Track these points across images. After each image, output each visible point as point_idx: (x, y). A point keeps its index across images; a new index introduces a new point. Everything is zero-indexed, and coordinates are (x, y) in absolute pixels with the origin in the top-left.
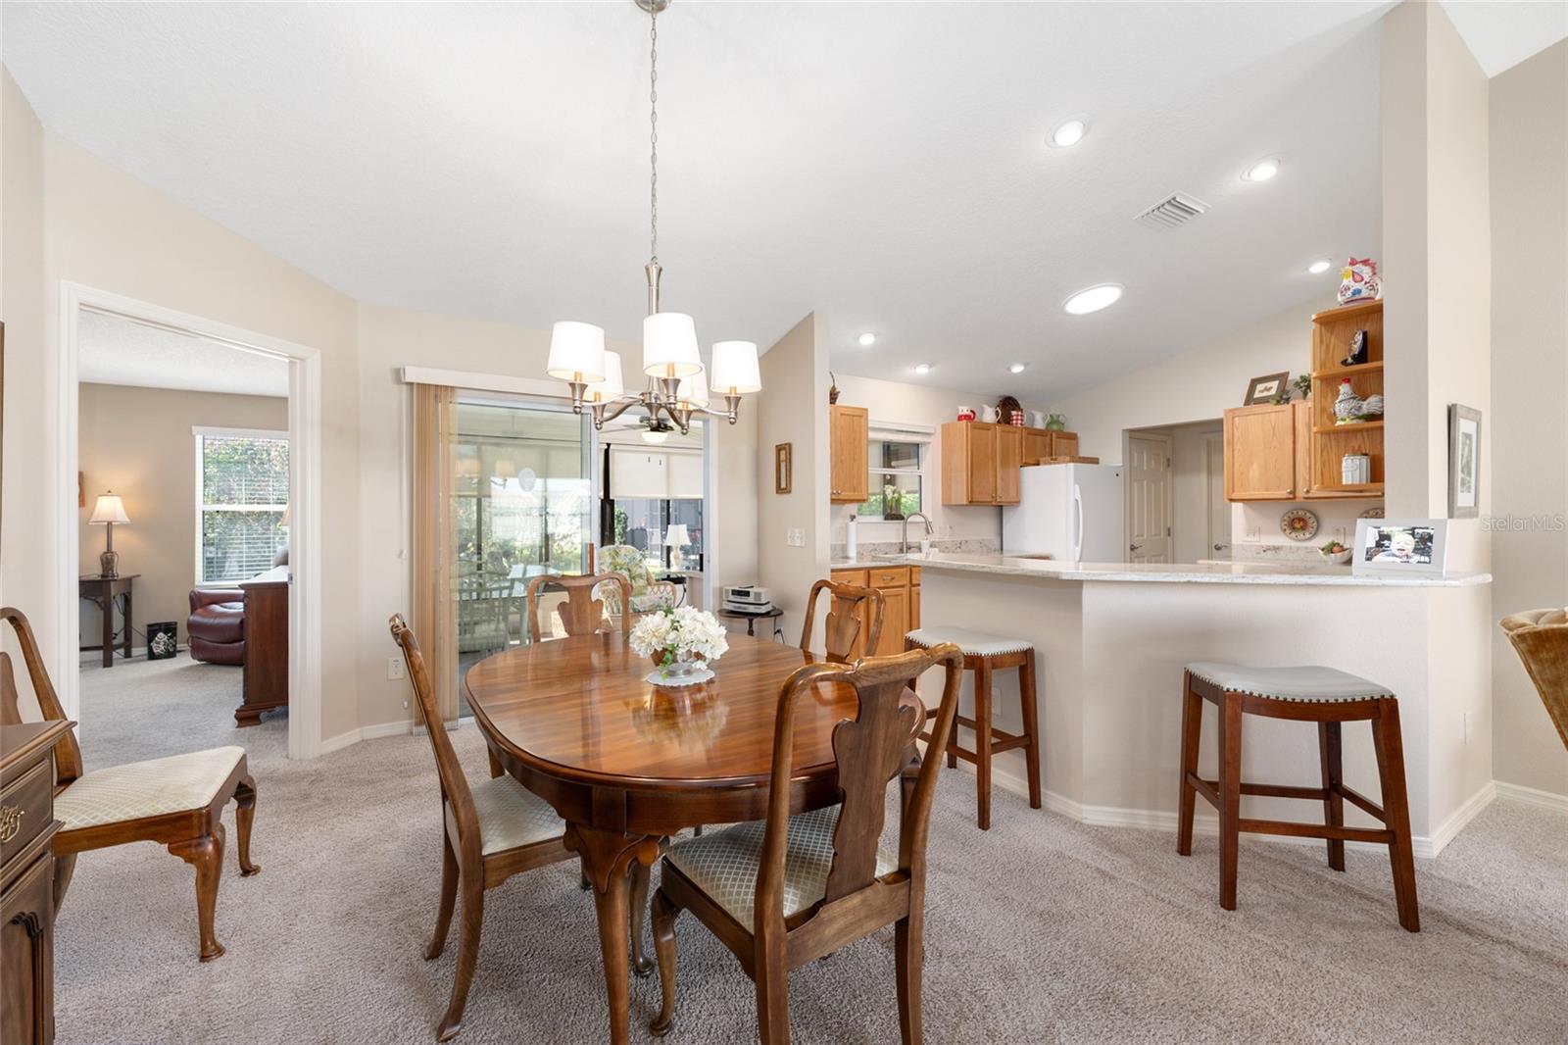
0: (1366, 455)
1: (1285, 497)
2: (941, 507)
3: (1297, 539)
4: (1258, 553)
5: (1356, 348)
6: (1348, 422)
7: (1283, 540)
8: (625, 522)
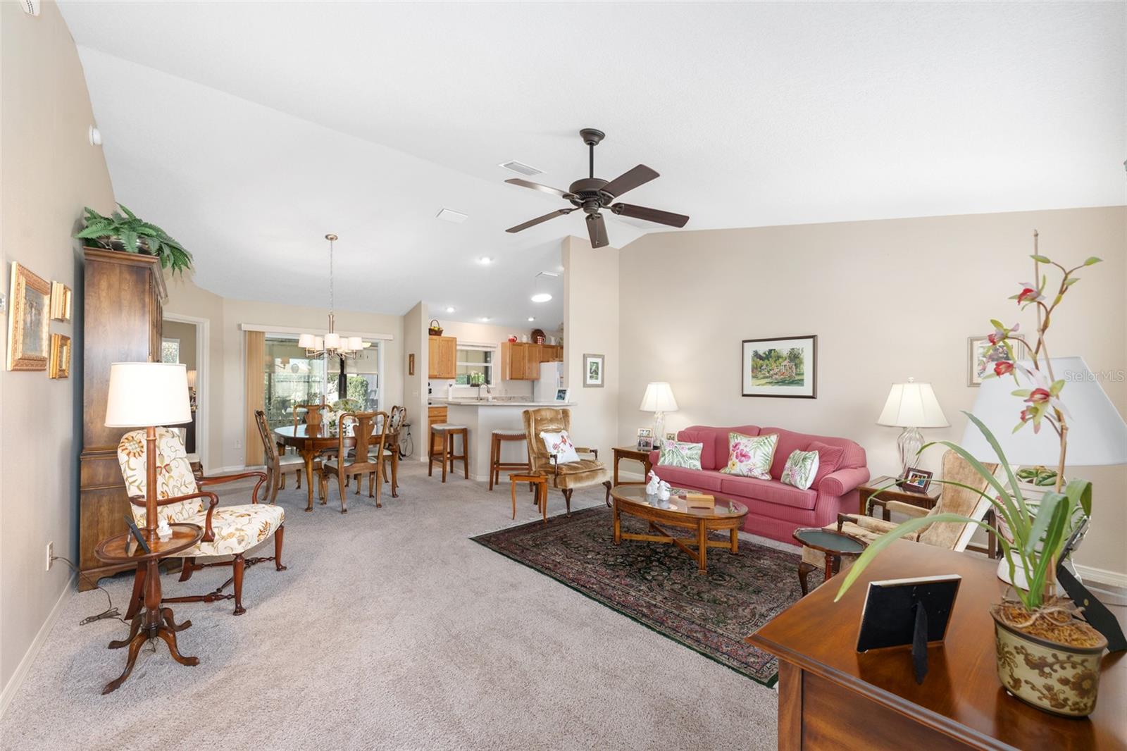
2: (502, 380)
8: (367, 387)
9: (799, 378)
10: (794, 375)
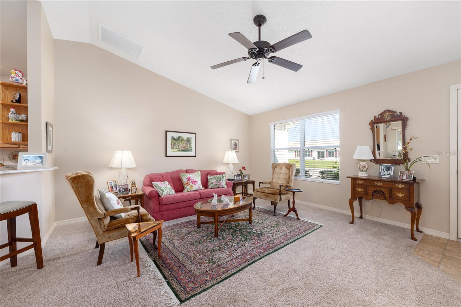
0: (20, 132)
5: (17, 97)
6: (14, 121)
9: (191, 149)
10: (189, 147)
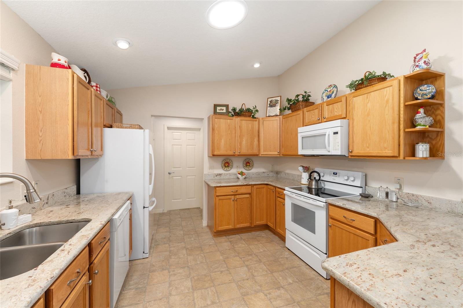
1: (233, 154)
2: (25, 161)
3: (226, 171)
4: (214, 177)
7: (221, 171)
